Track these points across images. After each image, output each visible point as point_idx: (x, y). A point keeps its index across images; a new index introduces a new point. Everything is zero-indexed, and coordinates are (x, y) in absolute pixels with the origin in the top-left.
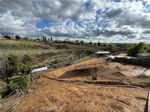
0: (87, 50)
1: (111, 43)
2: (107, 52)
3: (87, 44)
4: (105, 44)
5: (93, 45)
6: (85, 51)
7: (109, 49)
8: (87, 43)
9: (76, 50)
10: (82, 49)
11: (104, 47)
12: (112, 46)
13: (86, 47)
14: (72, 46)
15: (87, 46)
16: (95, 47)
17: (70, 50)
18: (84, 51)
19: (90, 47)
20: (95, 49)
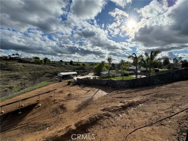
0: (52, 71)
1: (86, 62)
2: (75, 73)
3: (54, 63)
4: (78, 63)
5: (64, 64)
6: (49, 72)
7: (82, 69)
8: (54, 61)
9: (32, 72)
10: (44, 70)
11: (76, 67)
12: (85, 65)
13: (51, 66)
14: (24, 66)
15: (53, 65)
16: (65, 67)
17: (17, 73)
18: (47, 72)
19: (58, 66)
20: (66, 69)
